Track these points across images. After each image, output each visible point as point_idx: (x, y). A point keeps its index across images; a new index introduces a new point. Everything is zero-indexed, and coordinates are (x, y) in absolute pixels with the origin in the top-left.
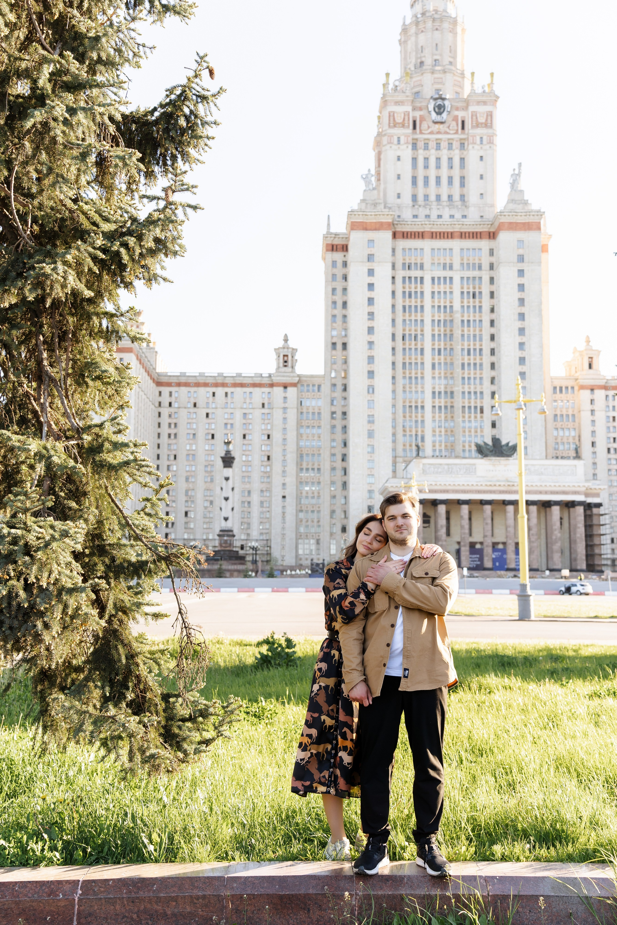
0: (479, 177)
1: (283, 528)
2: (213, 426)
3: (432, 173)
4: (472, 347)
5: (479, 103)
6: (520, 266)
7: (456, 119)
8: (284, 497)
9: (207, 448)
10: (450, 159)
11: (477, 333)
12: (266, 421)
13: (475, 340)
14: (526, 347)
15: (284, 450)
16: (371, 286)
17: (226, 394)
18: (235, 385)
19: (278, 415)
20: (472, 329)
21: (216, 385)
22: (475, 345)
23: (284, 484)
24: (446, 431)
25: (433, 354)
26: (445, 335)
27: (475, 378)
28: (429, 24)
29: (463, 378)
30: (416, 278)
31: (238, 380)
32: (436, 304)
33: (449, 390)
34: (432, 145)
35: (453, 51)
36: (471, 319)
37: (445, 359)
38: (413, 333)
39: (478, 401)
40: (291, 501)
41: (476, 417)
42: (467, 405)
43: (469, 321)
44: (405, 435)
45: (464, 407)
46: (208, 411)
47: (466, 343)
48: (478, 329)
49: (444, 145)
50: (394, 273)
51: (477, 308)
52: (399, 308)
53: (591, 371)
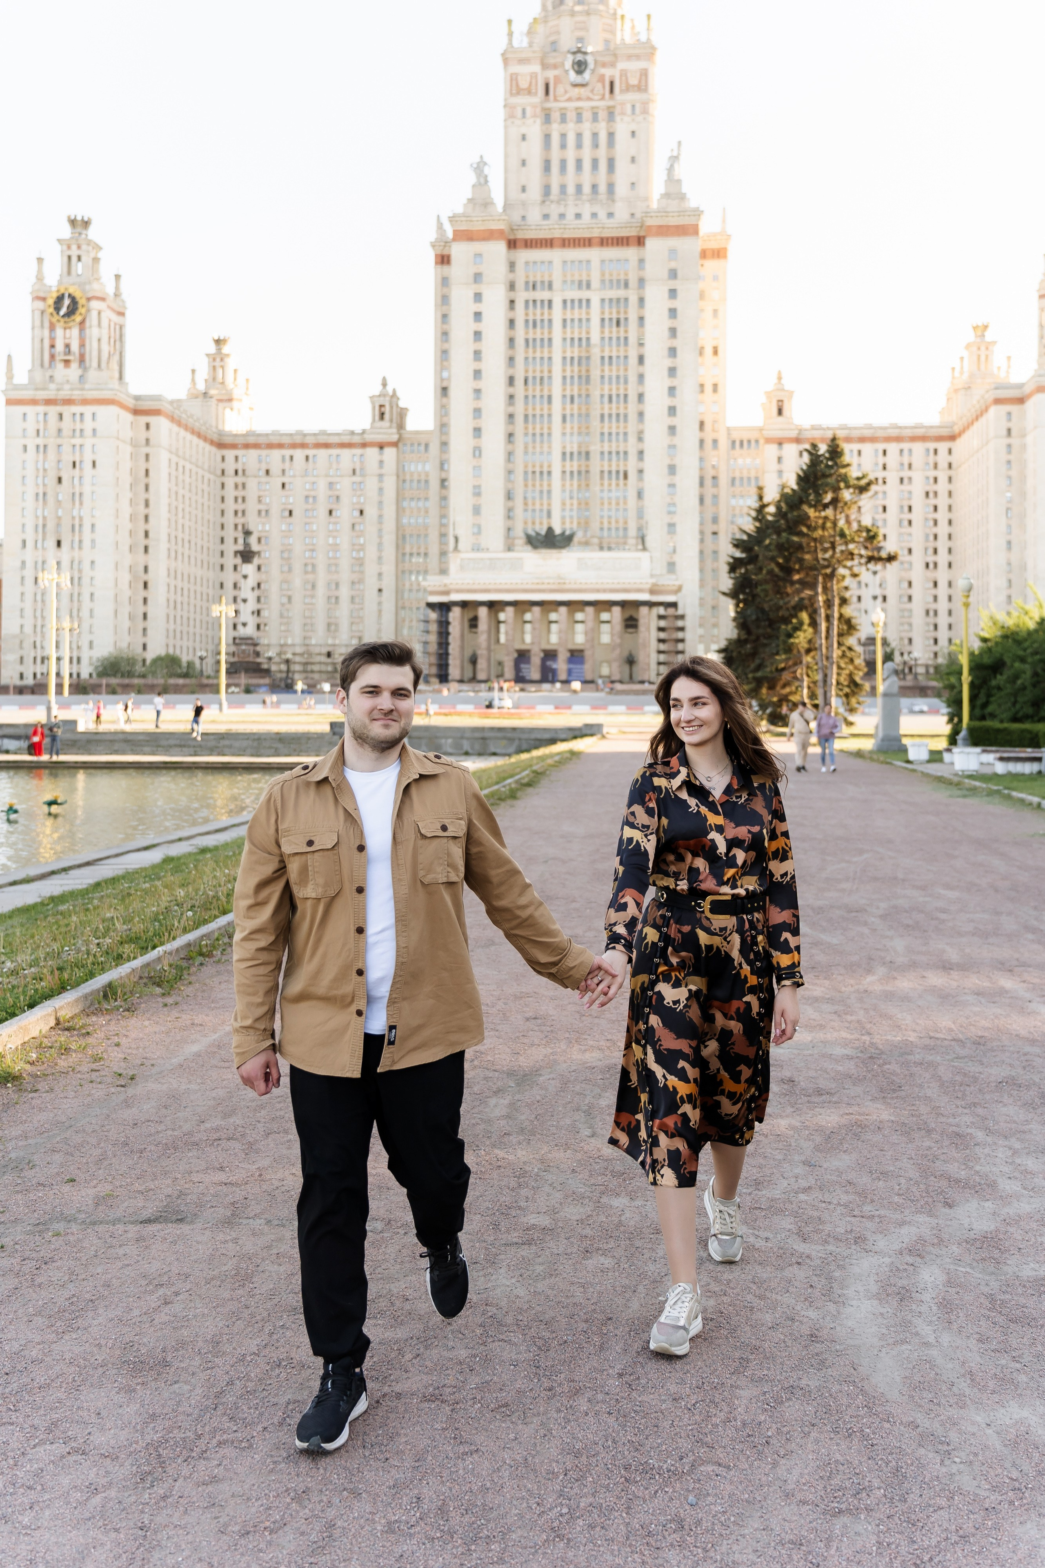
0: (629, 159)
2: (291, 500)
3: (571, 155)
4: (614, 393)
5: (629, 57)
6: (673, 284)
7: (602, 79)
8: (380, 590)
9: (284, 527)
10: (595, 135)
11: (622, 373)
12: (359, 493)
13: (618, 383)
14: (678, 392)
15: (380, 530)
16: (478, 316)
17: (307, 458)
18: (318, 446)
19: (371, 484)
20: (614, 367)
21: (294, 446)
22: (618, 389)
23: (380, 574)
24: (579, 504)
25: (564, 403)
26: (580, 377)
27: (618, 434)
29: (602, 434)
30: (542, 301)
31: (322, 439)
32: (569, 336)
33: (583, 450)
34: (571, 116)
36: (614, 354)
37: (580, 409)
38: (538, 375)
39: (621, 463)
40: (389, 596)
41: (618, 485)
42: (606, 469)
43: (610, 358)
44: (526, 510)
45: (602, 472)
46: (285, 480)
47: (606, 387)
48: (622, 368)
49: (587, 115)
50: (512, 295)
51: (622, 340)
52: (520, 342)
53: (780, 419)
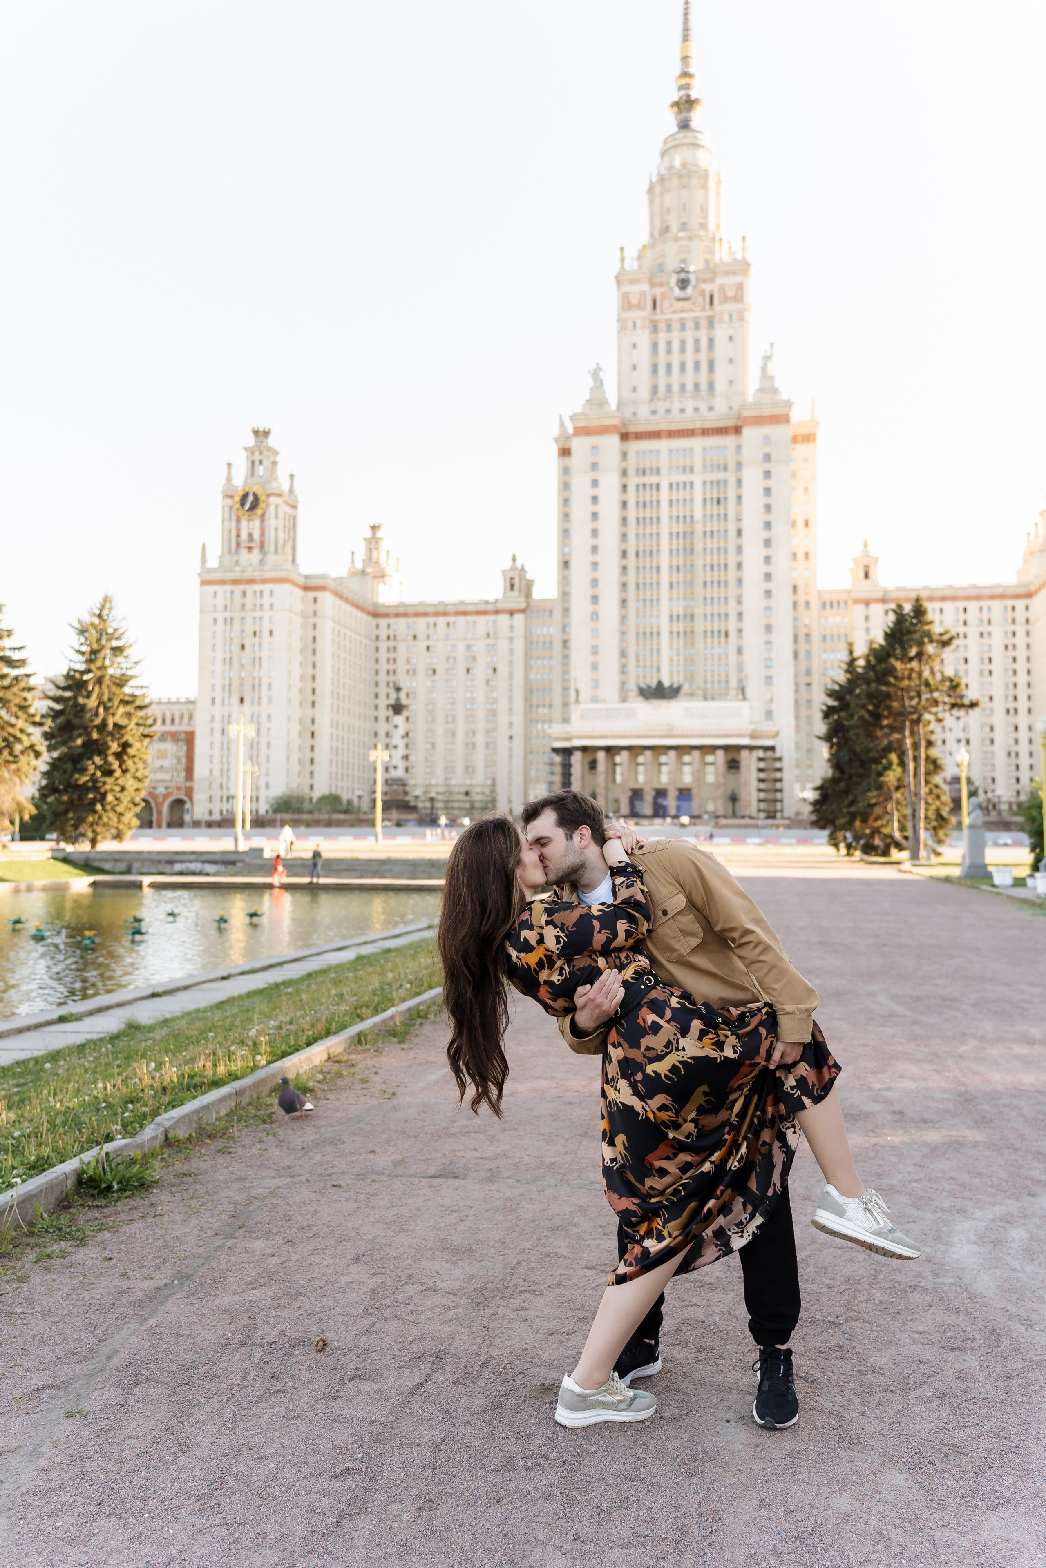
0: (727, 360)
1: (510, 772)
3: (675, 359)
4: (715, 562)
5: (727, 274)
6: (767, 466)
7: (702, 293)
8: (511, 737)
9: (428, 684)
10: (697, 341)
11: (722, 545)
12: (492, 653)
13: (719, 553)
14: (773, 561)
15: (511, 686)
16: (595, 499)
17: (448, 624)
18: (458, 613)
19: (503, 646)
20: (715, 540)
21: (437, 614)
22: (719, 559)
23: (511, 724)
24: (685, 660)
25: (671, 572)
26: (685, 550)
27: (719, 598)
28: (675, 182)
29: (705, 599)
30: (651, 485)
31: (461, 608)
32: (675, 514)
33: (689, 612)
34: (676, 326)
35: (704, 210)
36: (715, 529)
37: (685, 577)
38: (648, 548)
39: (723, 624)
40: (518, 743)
41: (719, 643)
42: (709, 629)
43: (712, 532)
44: (638, 666)
45: (705, 632)
46: (430, 643)
47: (708, 557)
48: (722, 540)
49: (690, 324)
50: (624, 480)
51: (722, 517)
52: (632, 521)
53: (867, 582)
